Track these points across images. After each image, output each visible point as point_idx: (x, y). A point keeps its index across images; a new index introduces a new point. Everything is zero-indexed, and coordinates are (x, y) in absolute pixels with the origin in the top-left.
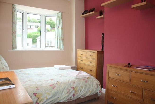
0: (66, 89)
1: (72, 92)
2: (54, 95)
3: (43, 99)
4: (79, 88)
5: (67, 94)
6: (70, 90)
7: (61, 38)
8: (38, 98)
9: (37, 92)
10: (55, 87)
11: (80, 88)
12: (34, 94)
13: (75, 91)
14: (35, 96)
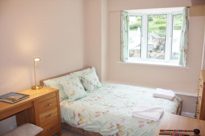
0: (110, 123)
1: (115, 129)
2: (94, 124)
3: (83, 122)
4: (126, 129)
5: (108, 129)
6: (114, 126)
7: (184, 48)
8: (81, 120)
9: (82, 114)
10: (99, 115)
11: (128, 129)
12: (79, 114)
13: (120, 130)
14: (79, 116)
